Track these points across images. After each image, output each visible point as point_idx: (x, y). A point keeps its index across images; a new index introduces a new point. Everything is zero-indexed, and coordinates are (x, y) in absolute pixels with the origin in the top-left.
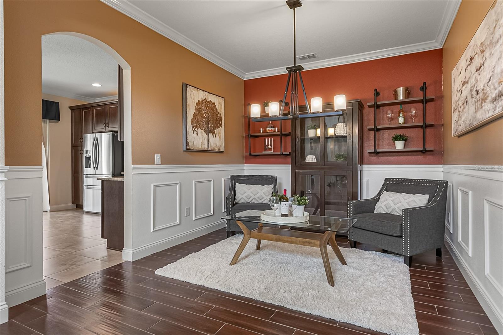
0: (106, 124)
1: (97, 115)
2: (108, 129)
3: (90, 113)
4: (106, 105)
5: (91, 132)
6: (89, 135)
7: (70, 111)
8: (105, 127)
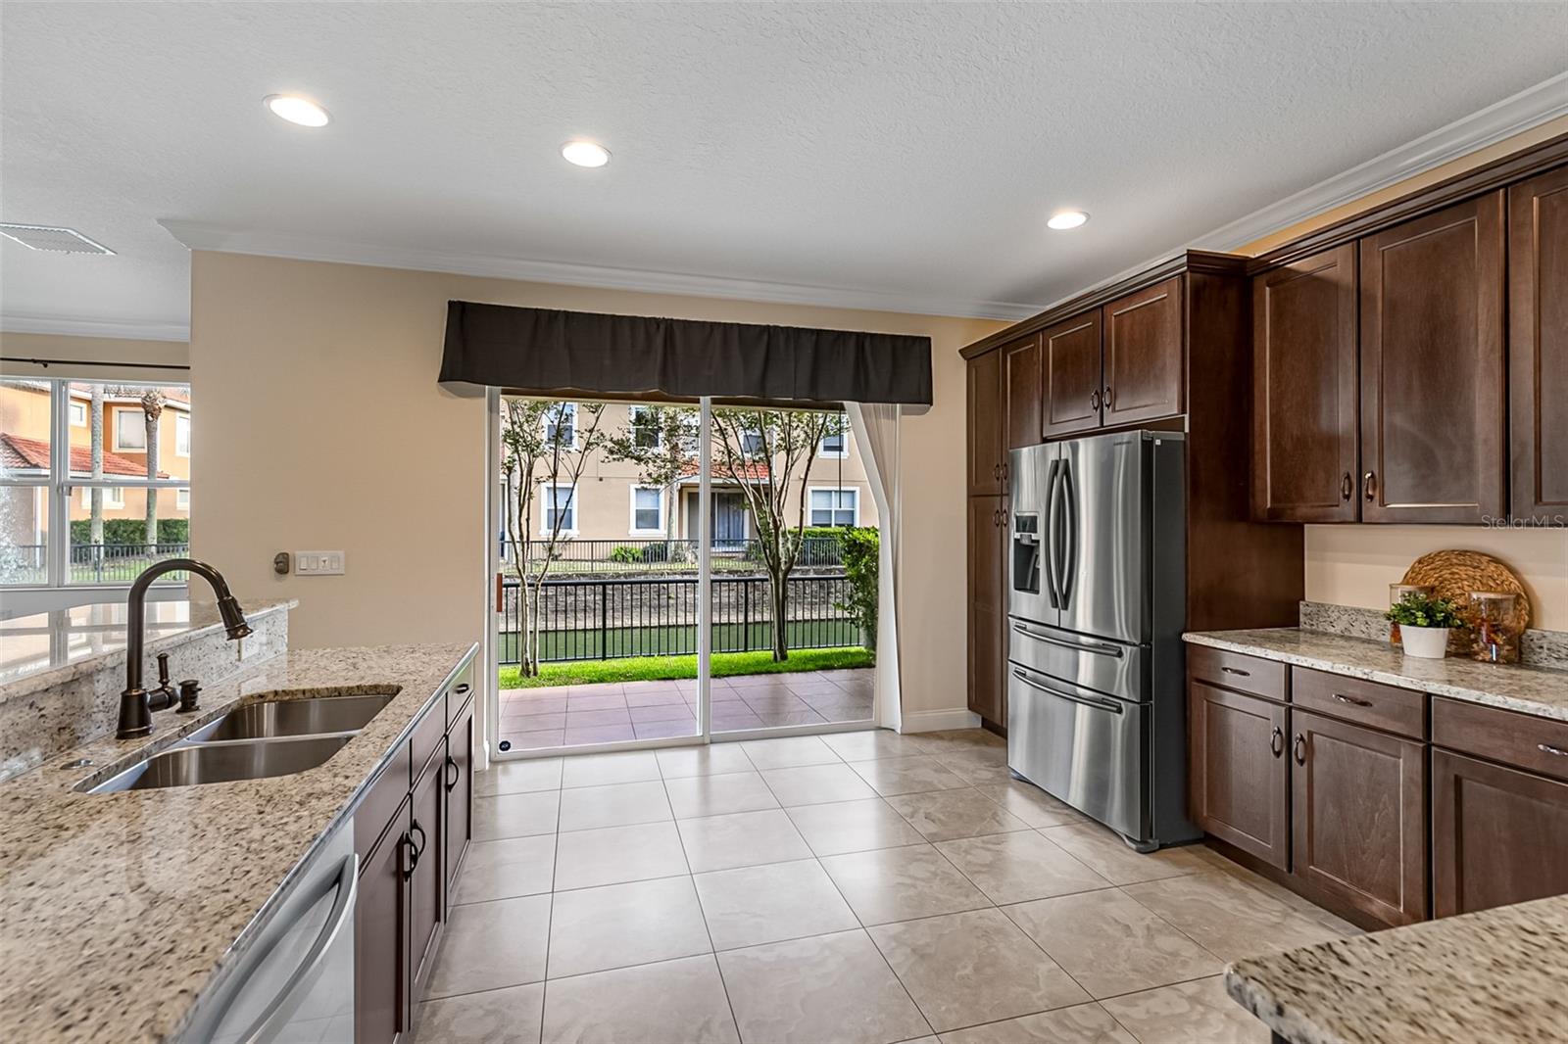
0: (1100, 395)
1: (1061, 363)
2: (1111, 419)
3: (1035, 358)
4: (1102, 306)
5: (1039, 440)
6: (1025, 450)
7: (963, 364)
8: (1100, 407)
